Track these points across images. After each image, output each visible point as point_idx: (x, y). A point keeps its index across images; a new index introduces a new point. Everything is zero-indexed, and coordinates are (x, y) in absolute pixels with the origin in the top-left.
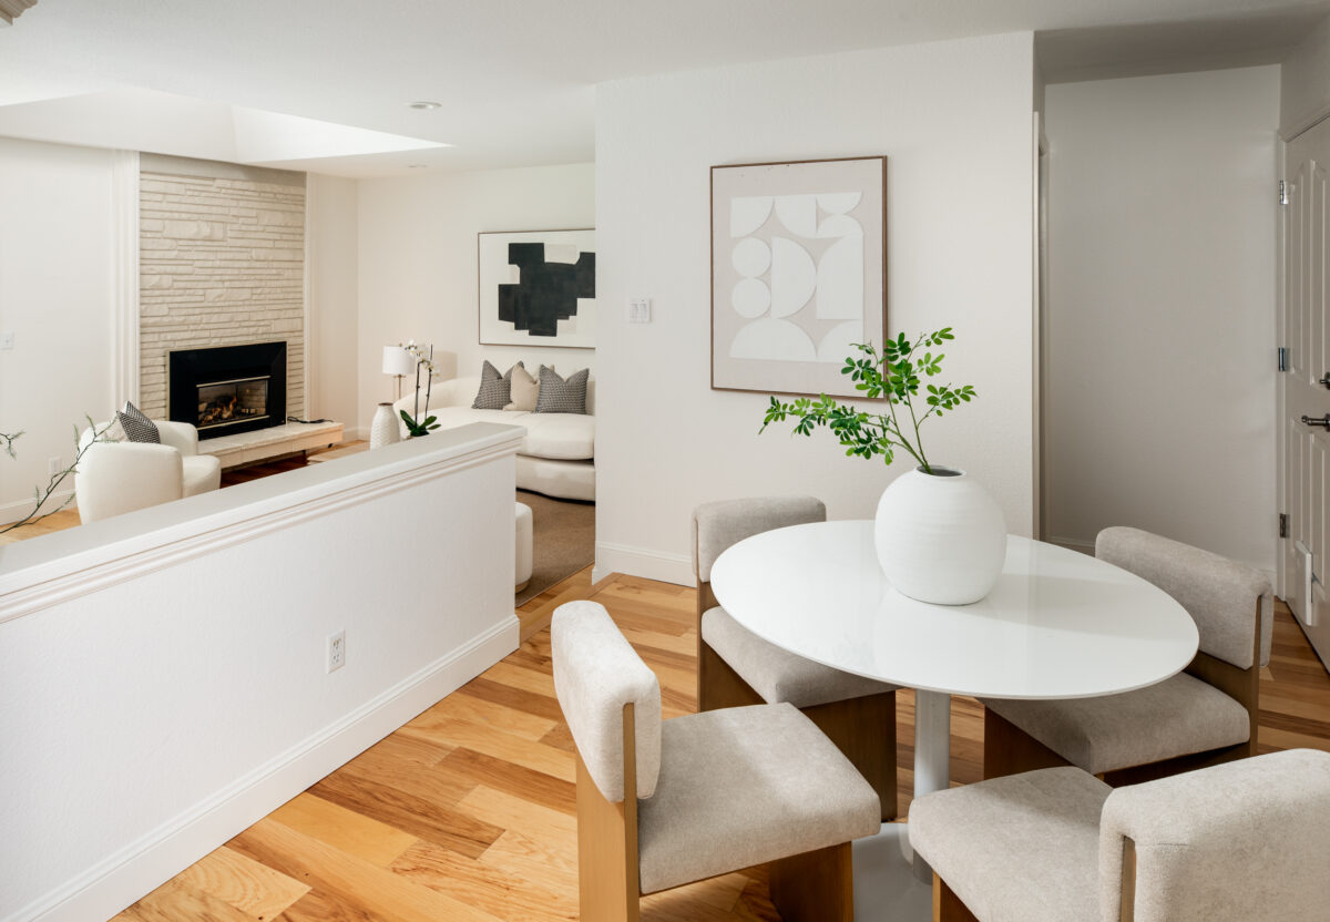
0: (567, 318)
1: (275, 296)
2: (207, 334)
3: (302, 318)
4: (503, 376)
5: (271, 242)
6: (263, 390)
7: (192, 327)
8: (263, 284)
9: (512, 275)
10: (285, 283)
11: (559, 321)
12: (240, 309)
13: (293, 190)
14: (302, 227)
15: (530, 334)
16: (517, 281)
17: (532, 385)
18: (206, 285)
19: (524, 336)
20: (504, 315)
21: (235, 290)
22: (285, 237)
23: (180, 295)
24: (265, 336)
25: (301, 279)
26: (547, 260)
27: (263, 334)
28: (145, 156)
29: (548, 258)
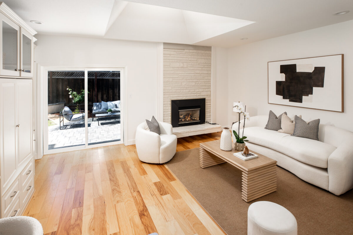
0: (308, 96)
1: (202, 84)
2: (182, 95)
3: (210, 91)
4: (278, 117)
5: (201, 68)
6: (198, 112)
7: (178, 93)
8: (199, 81)
9: (282, 78)
10: (205, 80)
11: (303, 96)
12: (192, 88)
13: (207, 52)
14: (210, 63)
15: (290, 101)
16: (284, 80)
17: (291, 123)
18: (182, 81)
19: (287, 102)
20: (278, 93)
21: (190, 82)
22: (205, 66)
23: (175, 84)
24: (199, 97)
25: (210, 79)
26: (297, 71)
27: (199, 96)
28: (165, 44)
29: (298, 70)
